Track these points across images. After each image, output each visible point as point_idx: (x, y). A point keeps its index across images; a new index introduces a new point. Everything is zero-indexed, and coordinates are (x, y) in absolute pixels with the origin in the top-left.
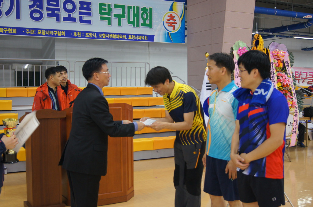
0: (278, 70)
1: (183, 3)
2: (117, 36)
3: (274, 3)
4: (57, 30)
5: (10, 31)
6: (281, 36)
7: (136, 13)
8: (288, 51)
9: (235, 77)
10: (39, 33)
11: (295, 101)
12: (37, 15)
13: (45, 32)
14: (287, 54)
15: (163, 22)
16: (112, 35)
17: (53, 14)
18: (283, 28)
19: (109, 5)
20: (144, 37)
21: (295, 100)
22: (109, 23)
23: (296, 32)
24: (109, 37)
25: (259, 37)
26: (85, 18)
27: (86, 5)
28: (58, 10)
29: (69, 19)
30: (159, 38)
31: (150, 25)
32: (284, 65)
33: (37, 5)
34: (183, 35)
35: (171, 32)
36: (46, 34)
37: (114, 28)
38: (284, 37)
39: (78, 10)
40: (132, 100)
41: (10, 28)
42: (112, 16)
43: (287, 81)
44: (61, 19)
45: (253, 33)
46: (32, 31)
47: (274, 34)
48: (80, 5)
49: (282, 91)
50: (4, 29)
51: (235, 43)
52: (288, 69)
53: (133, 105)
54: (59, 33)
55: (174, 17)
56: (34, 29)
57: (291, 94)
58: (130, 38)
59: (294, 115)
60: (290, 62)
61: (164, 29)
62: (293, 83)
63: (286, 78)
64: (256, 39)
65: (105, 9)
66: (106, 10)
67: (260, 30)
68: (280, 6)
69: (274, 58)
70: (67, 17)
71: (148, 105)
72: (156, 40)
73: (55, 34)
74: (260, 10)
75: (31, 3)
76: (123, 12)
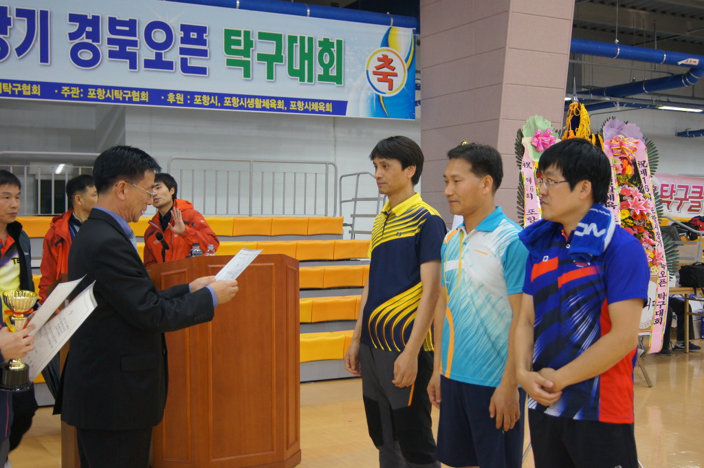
0: (621, 181)
1: (411, 30)
2: (264, 102)
3: (614, 31)
4: (131, 89)
5: (26, 89)
6: (629, 105)
7: (306, 51)
8: (645, 138)
9: (526, 196)
10: (91, 95)
11: (659, 252)
12: (86, 55)
13: (104, 92)
14: (642, 146)
15: (367, 71)
16: (252, 100)
17: (123, 52)
18: (635, 87)
19: (247, 34)
20: (325, 106)
21: (661, 249)
22: (247, 74)
23: (662, 95)
24: (247, 104)
25: (580, 109)
26: (194, 62)
27: (196, 34)
28: (134, 44)
29: (158, 64)
30: (358, 108)
31: (338, 79)
32: (636, 170)
33: (87, 33)
34: (412, 101)
35: (385, 93)
36: (107, 96)
37: (258, 85)
38: (637, 106)
39: (177, 44)
40: (297, 247)
41: (27, 83)
42: (253, 59)
43: (641, 206)
44: (140, 63)
45: (567, 96)
46: (76, 91)
47: (613, 99)
48: (182, 32)
49: (632, 227)
50: (14, 85)
51: (527, 121)
52: (644, 178)
53: (299, 258)
54: (135, 95)
55: (392, 61)
56: (80, 86)
57: (652, 235)
58: (293, 107)
59: (659, 281)
60: (649, 163)
61: (369, 88)
62: (655, 211)
63: (639, 200)
64: (573, 114)
65: (238, 43)
66: (240, 45)
67: (583, 90)
68: (629, 37)
69: (614, 156)
70: (154, 58)
71: (332, 258)
72: (350, 113)
73: (125, 97)
74: (584, 45)
75: (75, 27)
76: (279, 48)
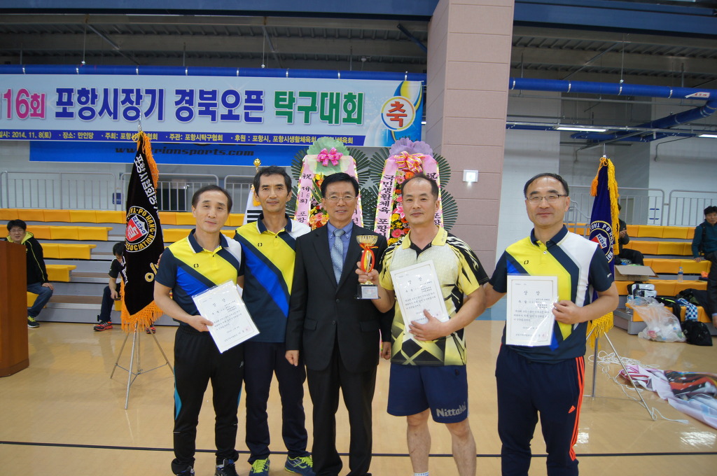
1: (419, 82)
2: (301, 139)
4: (212, 134)
7: (334, 103)
9: (298, 201)
10: (187, 138)
12: (185, 114)
13: (195, 136)
15: (382, 114)
16: (293, 137)
17: (208, 111)
19: (291, 94)
20: (348, 140)
22: (290, 120)
24: (290, 140)
26: (253, 114)
27: (255, 96)
29: (230, 117)
30: (374, 140)
31: (359, 121)
33: (186, 101)
35: (396, 129)
36: (197, 139)
37: (298, 127)
39: (243, 103)
41: (150, 132)
42: (295, 110)
44: (218, 117)
46: (178, 136)
48: (246, 96)
54: (214, 137)
55: (403, 105)
56: (181, 133)
60: (441, 174)
61: (383, 126)
65: (284, 100)
66: (286, 101)
69: (399, 168)
70: (227, 113)
72: (366, 144)
73: (208, 139)
75: (179, 97)
76: (314, 102)
